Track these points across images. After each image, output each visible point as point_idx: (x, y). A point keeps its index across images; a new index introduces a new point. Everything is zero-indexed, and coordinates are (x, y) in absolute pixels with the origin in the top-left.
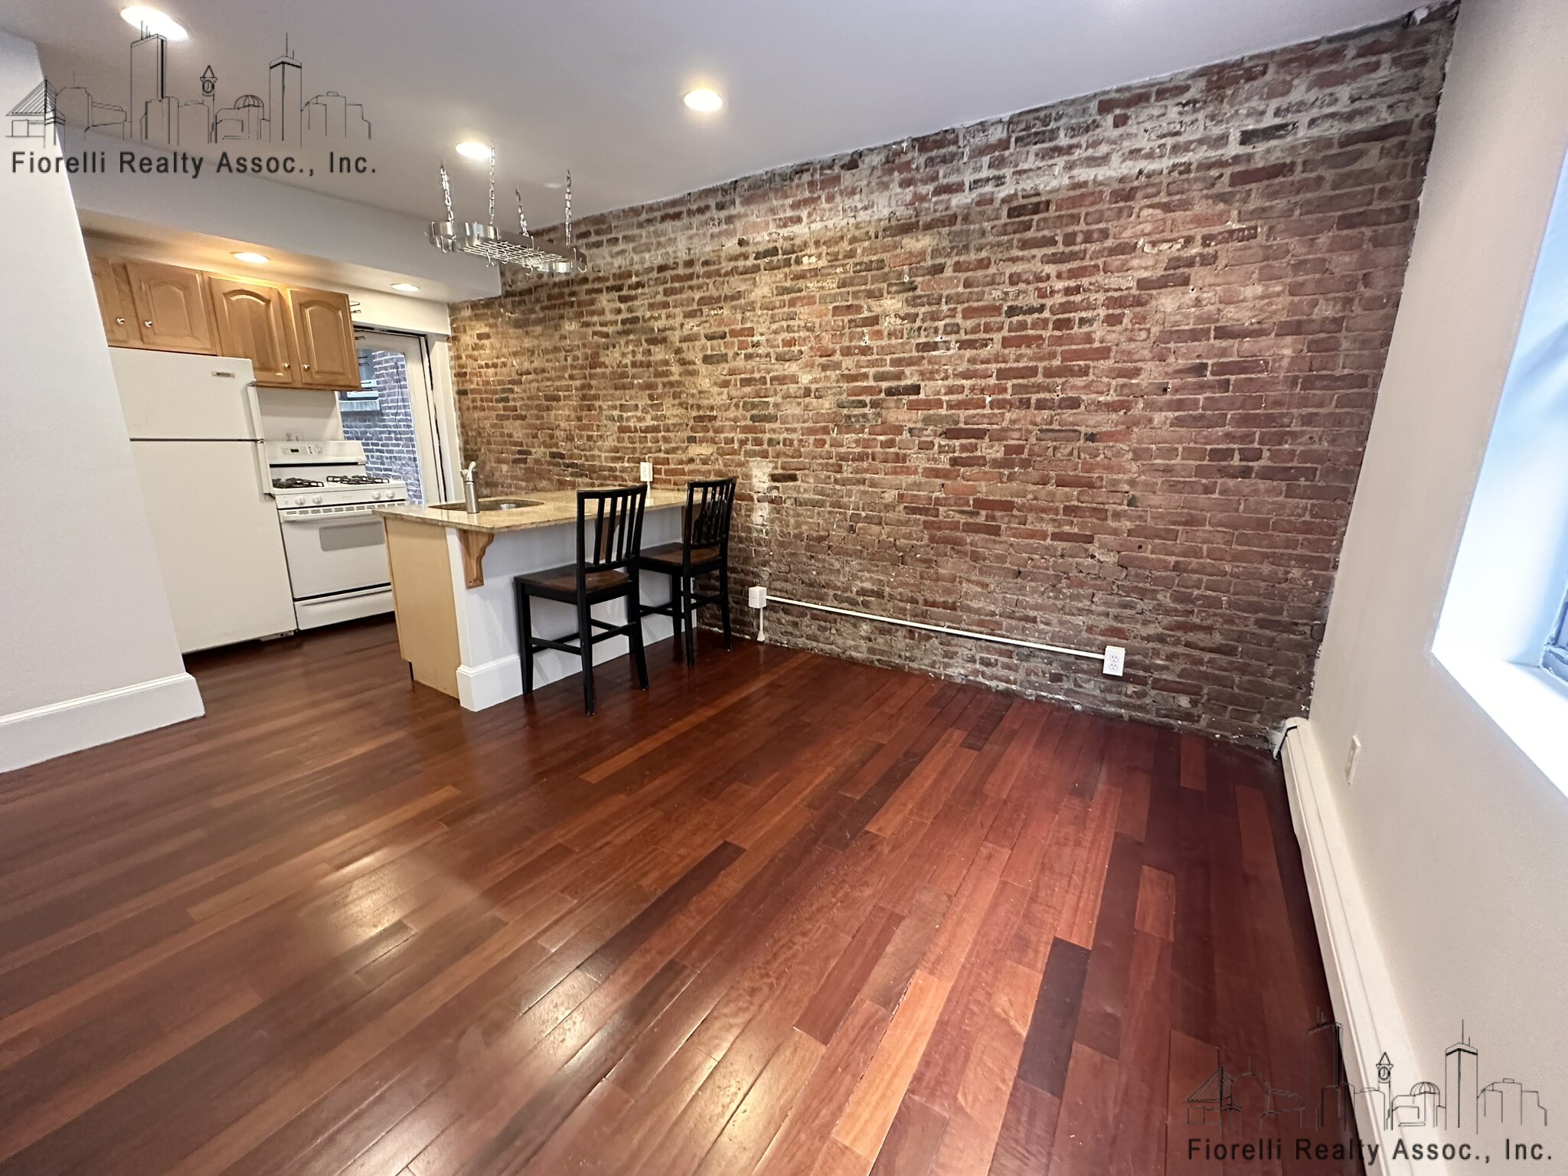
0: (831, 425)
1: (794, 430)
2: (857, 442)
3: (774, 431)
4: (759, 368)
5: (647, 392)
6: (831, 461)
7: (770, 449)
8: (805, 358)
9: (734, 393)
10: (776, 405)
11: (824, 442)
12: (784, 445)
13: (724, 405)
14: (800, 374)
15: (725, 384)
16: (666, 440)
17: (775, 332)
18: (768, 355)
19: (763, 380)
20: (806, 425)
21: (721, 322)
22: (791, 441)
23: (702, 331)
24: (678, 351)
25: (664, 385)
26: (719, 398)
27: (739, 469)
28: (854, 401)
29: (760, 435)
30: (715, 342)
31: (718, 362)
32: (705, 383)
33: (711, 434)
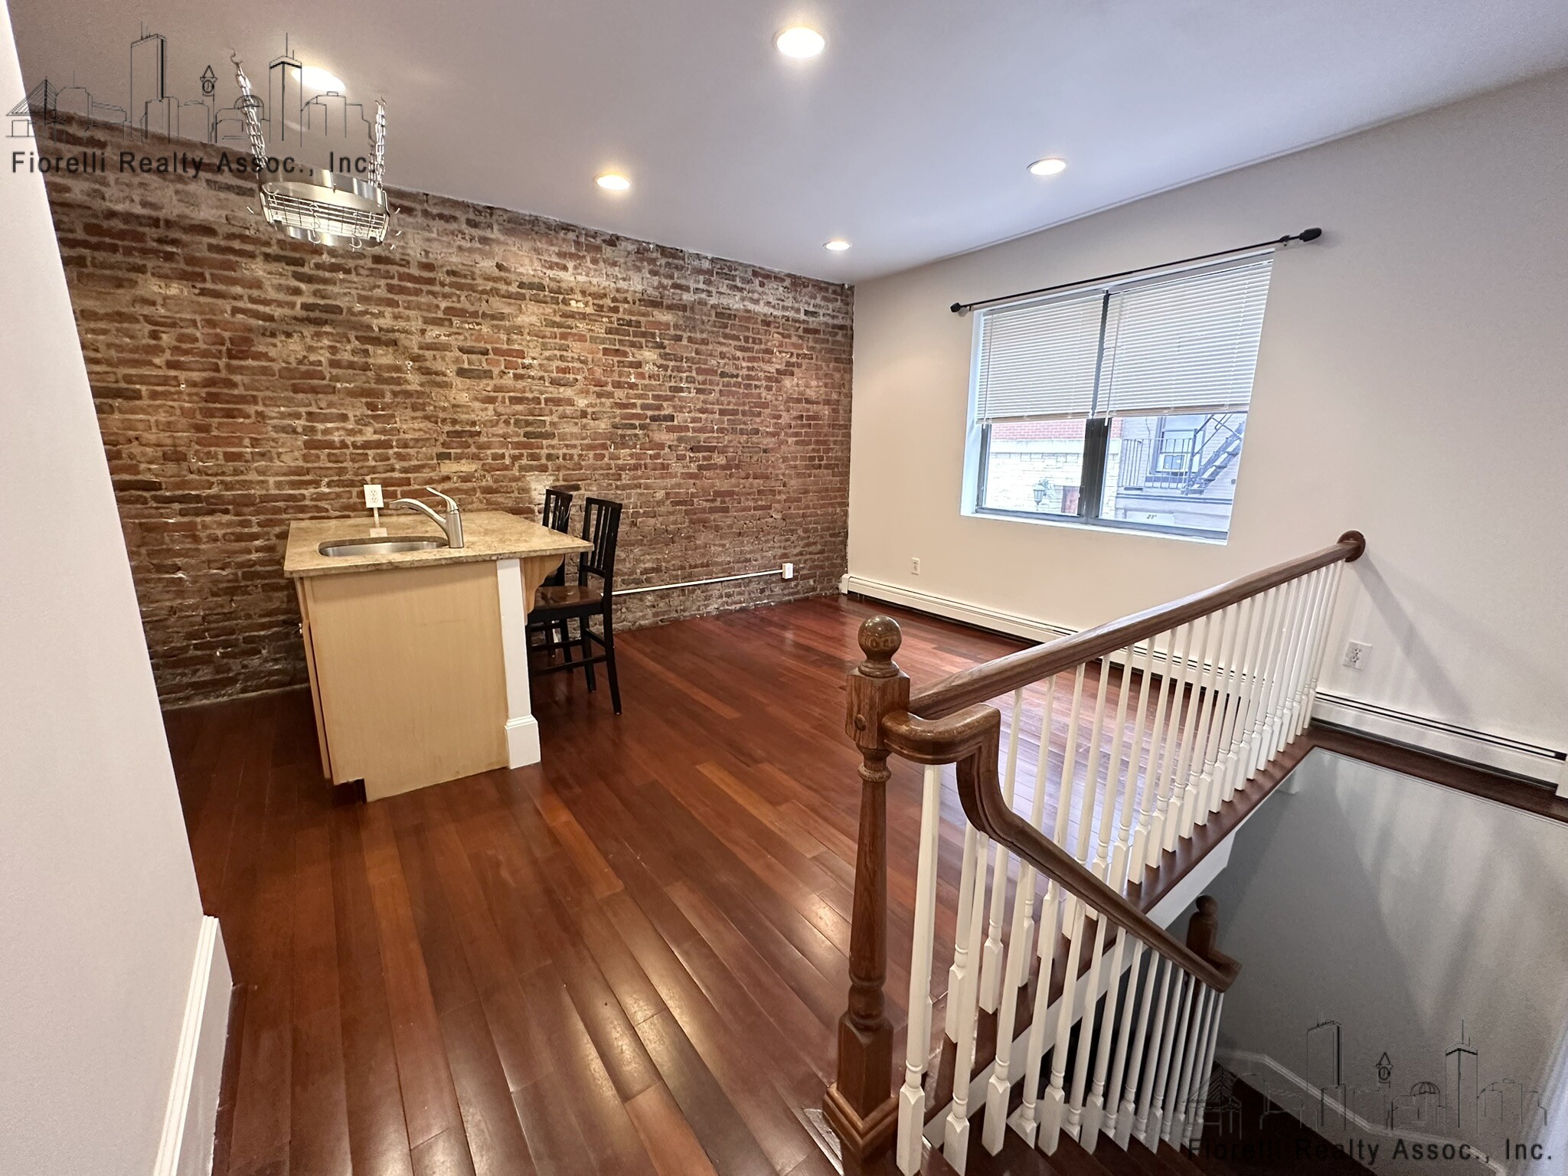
0: (609, 442)
1: (574, 446)
2: (631, 455)
3: (553, 447)
4: (532, 389)
5: (364, 400)
6: (611, 471)
7: (549, 463)
8: (578, 386)
9: (501, 409)
10: (552, 424)
11: (604, 456)
12: (564, 459)
13: (490, 421)
14: (576, 398)
15: (491, 400)
16: (400, 457)
17: (548, 359)
18: (542, 378)
19: (537, 401)
20: (585, 442)
21: (480, 337)
22: (571, 457)
23: (453, 342)
24: (417, 358)
25: (395, 394)
26: (483, 414)
27: (514, 484)
28: (626, 424)
29: (538, 451)
30: (474, 357)
31: (480, 378)
32: (464, 398)
33: (473, 449)
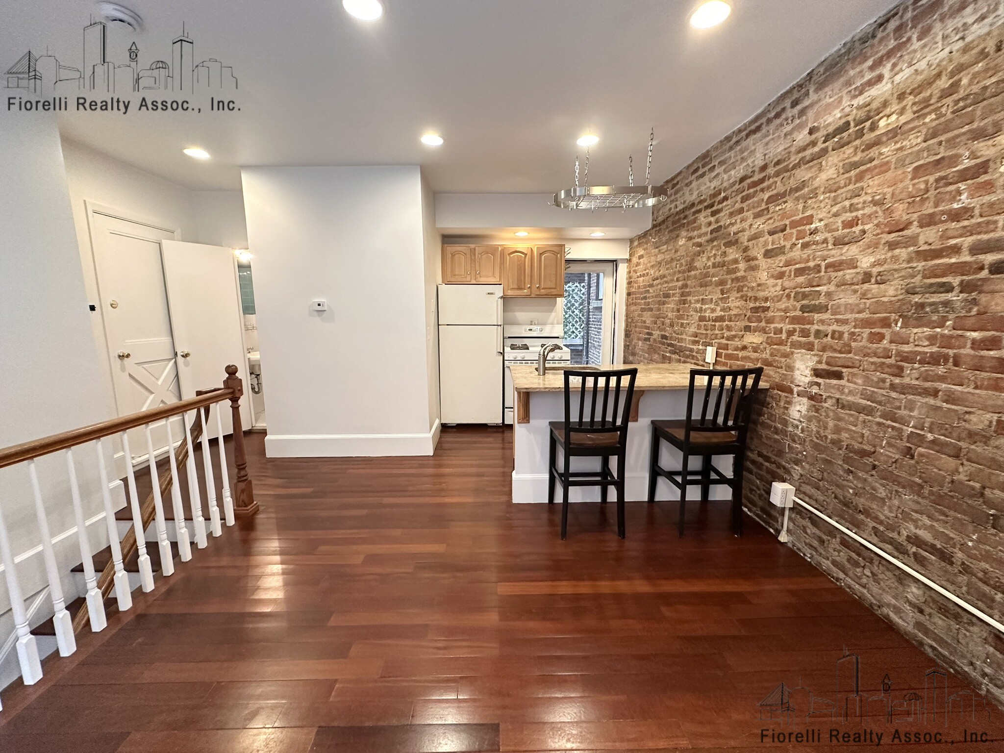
0: (893, 316)
1: (845, 322)
2: (932, 339)
3: (822, 322)
4: (816, 256)
5: (720, 288)
6: (888, 361)
7: (817, 341)
8: (868, 238)
9: (787, 284)
10: (829, 294)
11: (882, 337)
12: (833, 338)
13: (777, 296)
14: (860, 257)
15: (781, 275)
16: (729, 328)
17: (836, 215)
18: (825, 241)
19: (817, 268)
20: (861, 316)
21: (784, 216)
22: (841, 334)
23: (766, 228)
24: (746, 249)
25: (733, 280)
26: (773, 290)
27: (783, 360)
28: (931, 285)
29: (807, 327)
30: (776, 236)
31: (777, 255)
32: (763, 276)
33: (763, 324)
